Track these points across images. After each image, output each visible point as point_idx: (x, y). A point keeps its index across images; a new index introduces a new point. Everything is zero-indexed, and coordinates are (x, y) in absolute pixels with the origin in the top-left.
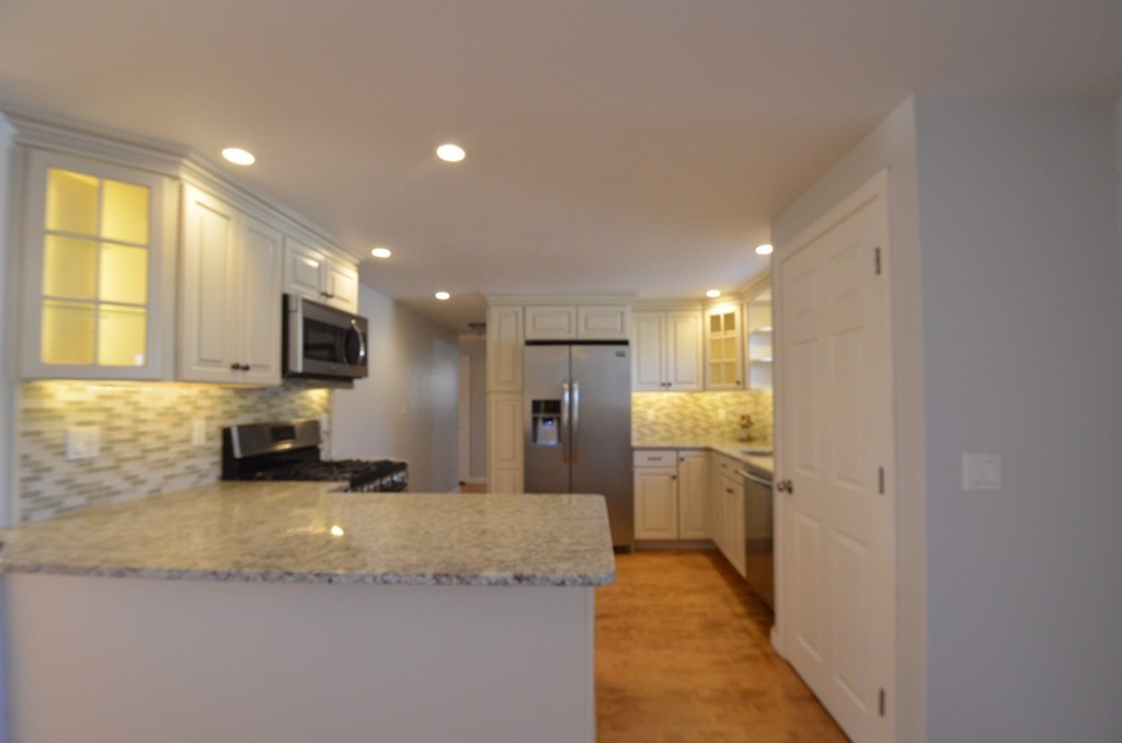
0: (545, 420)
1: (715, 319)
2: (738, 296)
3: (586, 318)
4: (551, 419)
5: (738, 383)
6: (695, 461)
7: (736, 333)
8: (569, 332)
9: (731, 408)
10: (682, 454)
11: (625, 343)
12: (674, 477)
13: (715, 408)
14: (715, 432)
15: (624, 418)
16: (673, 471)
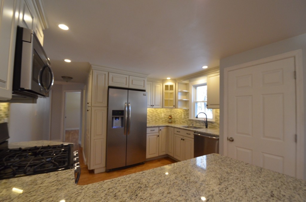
0: (116, 118)
1: (167, 86)
2: (175, 80)
3: (132, 80)
4: (118, 118)
5: (174, 106)
6: (164, 130)
7: (173, 91)
8: (126, 85)
9: (165, 113)
10: (160, 128)
11: (144, 91)
12: (158, 136)
13: (161, 113)
14: (161, 120)
15: (145, 117)
16: (158, 134)
